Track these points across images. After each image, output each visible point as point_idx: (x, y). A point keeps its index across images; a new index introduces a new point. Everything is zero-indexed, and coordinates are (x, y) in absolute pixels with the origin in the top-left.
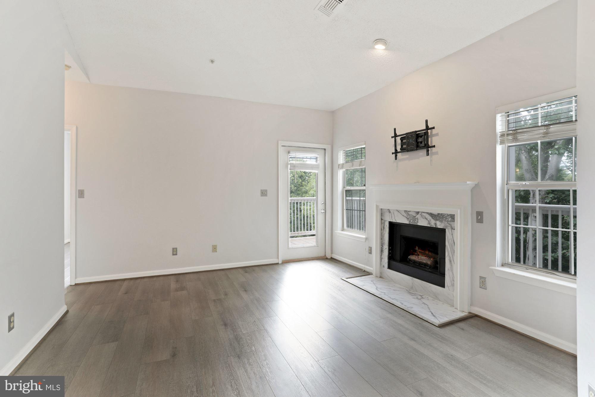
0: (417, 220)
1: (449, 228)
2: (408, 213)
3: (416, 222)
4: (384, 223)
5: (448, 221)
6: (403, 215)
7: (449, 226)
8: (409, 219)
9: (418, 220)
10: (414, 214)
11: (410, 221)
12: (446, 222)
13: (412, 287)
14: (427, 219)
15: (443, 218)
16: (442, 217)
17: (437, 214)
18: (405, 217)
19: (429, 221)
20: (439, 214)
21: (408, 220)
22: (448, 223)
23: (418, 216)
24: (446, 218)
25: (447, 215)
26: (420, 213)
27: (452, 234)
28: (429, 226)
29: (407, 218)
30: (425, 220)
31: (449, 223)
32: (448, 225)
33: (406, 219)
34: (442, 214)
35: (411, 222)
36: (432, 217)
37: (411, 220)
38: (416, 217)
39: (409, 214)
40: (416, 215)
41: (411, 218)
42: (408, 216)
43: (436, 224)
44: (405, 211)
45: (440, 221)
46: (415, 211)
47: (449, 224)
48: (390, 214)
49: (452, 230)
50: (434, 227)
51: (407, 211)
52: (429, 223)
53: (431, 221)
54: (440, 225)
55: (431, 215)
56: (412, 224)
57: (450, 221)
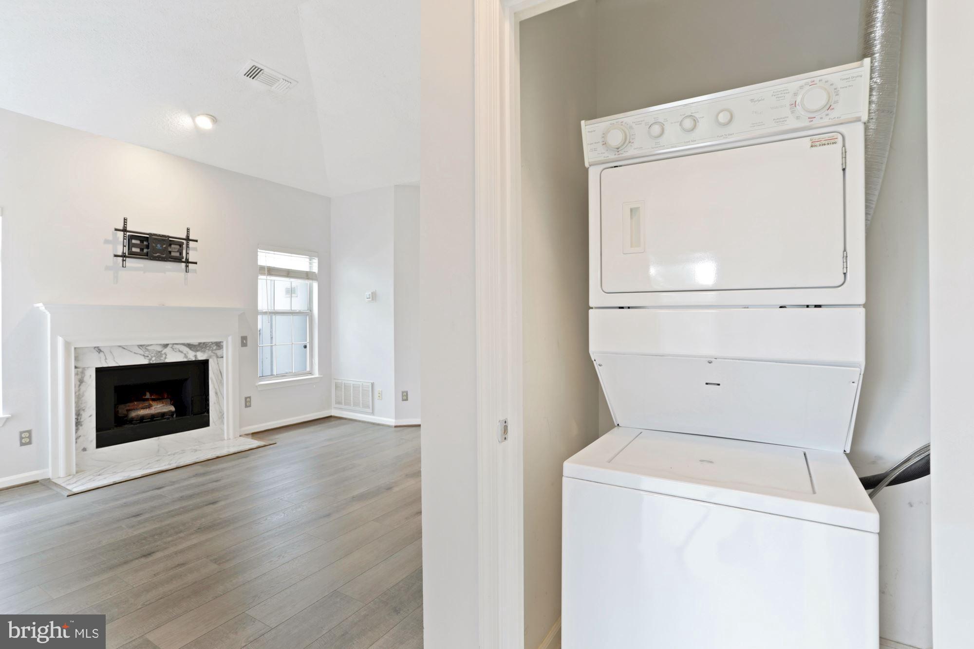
0: (164, 356)
1: (215, 358)
2: (147, 348)
3: (162, 358)
4: (83, 373)
5: (212, 351)
6: (135, 353)
7: (214, 356)
8: (148, 356)
9: (166, 355)
10: (159, 349)
11: (150, 360)
12: (210, 352)
13: (158, 451)
14: (182, 352)
15: (206, 347)
16: (204, 346)
17: (197, 344)
18: (141, 355)
19: (185, 354)
20: (200, 344)
21: (148, 358)
22: (212, 352)
23: (167, 350)
24: (210, 347)
25: (211, 343)
26: (170, 346)
27: (218, 363)
28: (185, 360)
29: (144, 355)
30: (180, 353)
31: (214, 351)
32: (212, 354)
33: (143, 357)
34: (204, 343)
35: (153, 361)
36: (190, 349)
37: (152, 357)
38: (163, 352)
39: (148, 350)
40: (162, 349)
41: (153, 355)
42: (147, 353)
43: (196, 356)
44: (140, 346)
45: (202, 352)
46: (161, 345)
47: (214, 353)
48: (102, 354)
49: (218, 359)
50: (194, 359)
51: (144, 345)
52: (186, 356)
53: (188, 353)
54: (202, 356)
55: (190, 346)
56: (154, 362)
57: (216, 350)
